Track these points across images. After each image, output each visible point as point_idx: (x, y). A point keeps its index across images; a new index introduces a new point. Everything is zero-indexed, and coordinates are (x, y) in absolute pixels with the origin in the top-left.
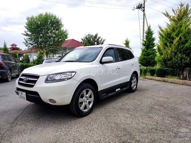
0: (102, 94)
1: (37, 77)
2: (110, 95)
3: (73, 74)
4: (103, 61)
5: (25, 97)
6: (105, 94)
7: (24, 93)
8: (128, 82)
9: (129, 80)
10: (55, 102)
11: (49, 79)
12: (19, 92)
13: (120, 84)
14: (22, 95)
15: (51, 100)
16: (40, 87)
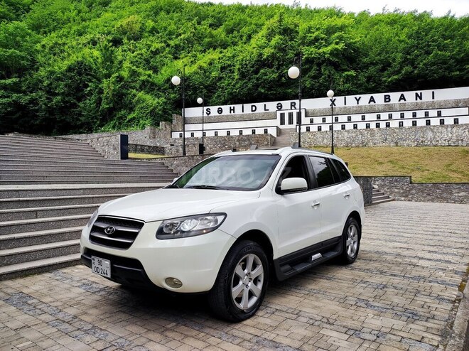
0: (281, 266)
1: (139, 225)
2: (300, 268)
3: (220, 218)
4: (283, 187)
5: (109, 272)
6: (288, 267)
7: (107, 263)
8: (340, 237)
9: (340, 233)
10: (179, 284)
11: (167, 231)
12: (94, 259)
13: (322, 243)
14: (100, 267)
15: (170, 280)
16: (144, 248)
